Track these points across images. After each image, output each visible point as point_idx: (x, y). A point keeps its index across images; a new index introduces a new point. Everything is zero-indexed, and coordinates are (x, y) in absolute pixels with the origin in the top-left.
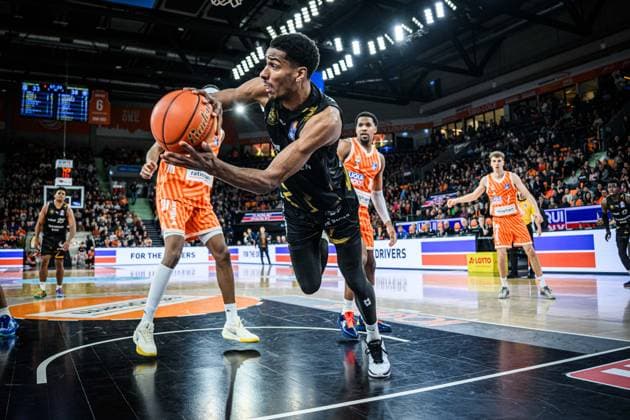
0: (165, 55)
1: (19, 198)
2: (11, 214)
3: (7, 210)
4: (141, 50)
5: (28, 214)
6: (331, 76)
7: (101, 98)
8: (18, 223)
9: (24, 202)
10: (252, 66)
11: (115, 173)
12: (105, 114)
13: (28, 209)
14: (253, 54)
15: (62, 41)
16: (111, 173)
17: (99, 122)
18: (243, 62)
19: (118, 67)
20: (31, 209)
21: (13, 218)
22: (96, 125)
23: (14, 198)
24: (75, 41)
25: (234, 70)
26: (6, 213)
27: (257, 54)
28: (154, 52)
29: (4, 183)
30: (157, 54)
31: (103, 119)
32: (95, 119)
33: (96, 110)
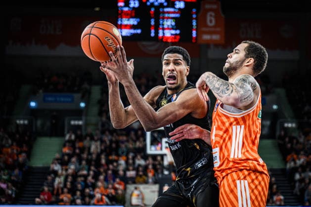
1: (118, 143)
2: (109, 162)
3: (103, 156)
5: (127, 162)
7: (211, 10)
8: (115, 173)
9: (123, 146)
12: (218, 29)
13: (127, 156)
17: (211, 40)
20: (131, 155)
21: (111, 167)
22: (208, 45)
23: (111, 142)
26: (103, 161)
29: (100, 124)
31: (216, 37)
32: (206, 37)
33: (206, 26)
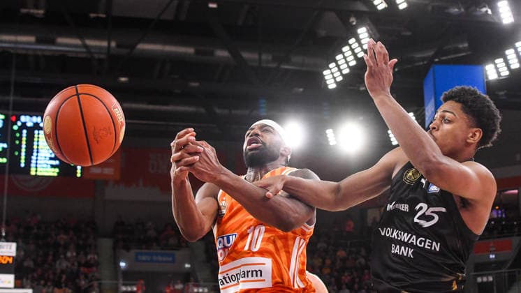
0: (212, 53)
4: (168, 48)
6: (505, 73)
10: (353, 63)
11: (129, 265)
12: (112, 161)
14: (352, 41)
15: (39, 41)
16: (123, 264)
17: (102, 174)
18: (339, 57)
19: (123, 79)
24: (60, 40)
25: (326, 72)
27: (358, 41)
28: (191, 50)
30: (197, 52)
